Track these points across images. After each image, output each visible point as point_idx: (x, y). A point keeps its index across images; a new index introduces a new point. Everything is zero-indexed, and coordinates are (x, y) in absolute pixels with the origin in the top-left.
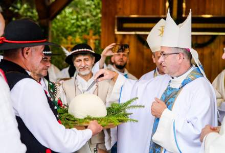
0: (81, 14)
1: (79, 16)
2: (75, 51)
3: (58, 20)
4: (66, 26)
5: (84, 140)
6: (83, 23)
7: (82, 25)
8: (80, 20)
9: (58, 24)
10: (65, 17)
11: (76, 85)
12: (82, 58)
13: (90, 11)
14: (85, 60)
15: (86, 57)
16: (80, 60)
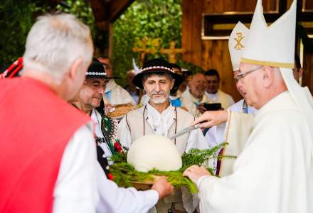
0: (155, 12)
1: (152, 15)
2: (147, 69)
3: (123, 21)
4: (134, 29)
5: (146, 206)
6: (157, 24)
7: (156, 28)
8: (152, 20)
9: (123, 27)
10: (133, 17)
11: (146, 118)
12: (156, 78)
13: (167, 7)
14: (160, 81)
15: (163, 78)
16: (154, 82)
